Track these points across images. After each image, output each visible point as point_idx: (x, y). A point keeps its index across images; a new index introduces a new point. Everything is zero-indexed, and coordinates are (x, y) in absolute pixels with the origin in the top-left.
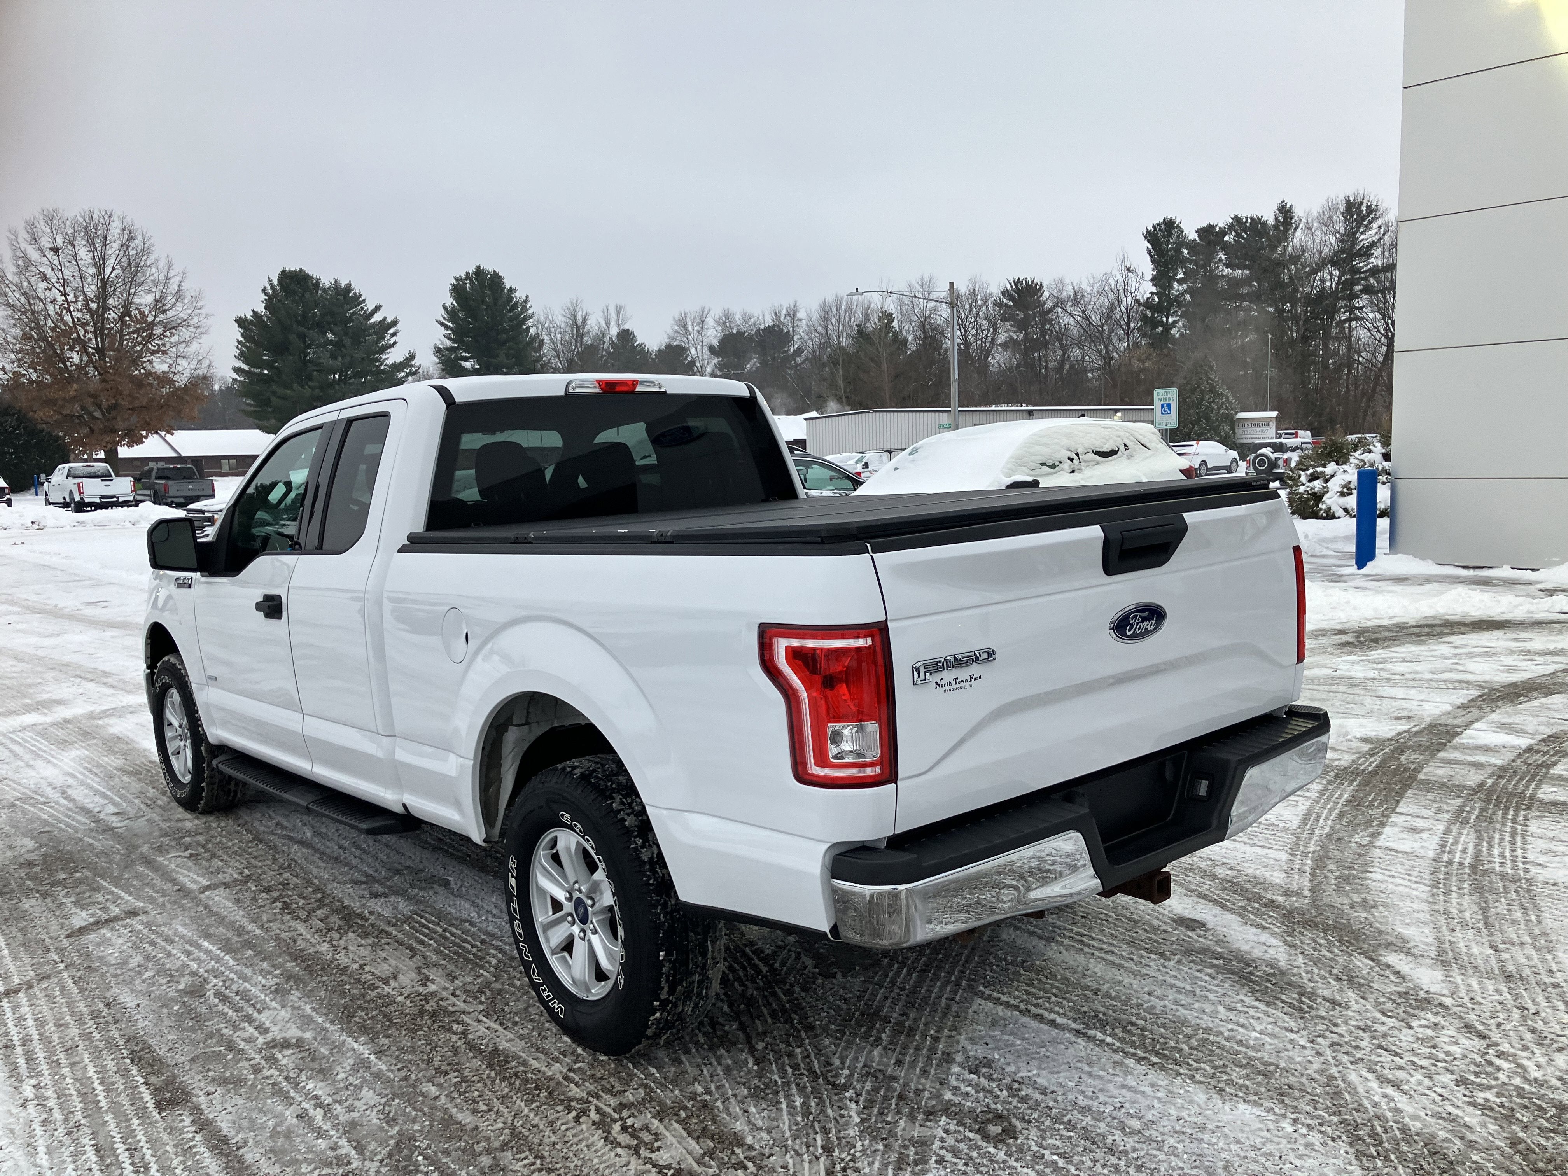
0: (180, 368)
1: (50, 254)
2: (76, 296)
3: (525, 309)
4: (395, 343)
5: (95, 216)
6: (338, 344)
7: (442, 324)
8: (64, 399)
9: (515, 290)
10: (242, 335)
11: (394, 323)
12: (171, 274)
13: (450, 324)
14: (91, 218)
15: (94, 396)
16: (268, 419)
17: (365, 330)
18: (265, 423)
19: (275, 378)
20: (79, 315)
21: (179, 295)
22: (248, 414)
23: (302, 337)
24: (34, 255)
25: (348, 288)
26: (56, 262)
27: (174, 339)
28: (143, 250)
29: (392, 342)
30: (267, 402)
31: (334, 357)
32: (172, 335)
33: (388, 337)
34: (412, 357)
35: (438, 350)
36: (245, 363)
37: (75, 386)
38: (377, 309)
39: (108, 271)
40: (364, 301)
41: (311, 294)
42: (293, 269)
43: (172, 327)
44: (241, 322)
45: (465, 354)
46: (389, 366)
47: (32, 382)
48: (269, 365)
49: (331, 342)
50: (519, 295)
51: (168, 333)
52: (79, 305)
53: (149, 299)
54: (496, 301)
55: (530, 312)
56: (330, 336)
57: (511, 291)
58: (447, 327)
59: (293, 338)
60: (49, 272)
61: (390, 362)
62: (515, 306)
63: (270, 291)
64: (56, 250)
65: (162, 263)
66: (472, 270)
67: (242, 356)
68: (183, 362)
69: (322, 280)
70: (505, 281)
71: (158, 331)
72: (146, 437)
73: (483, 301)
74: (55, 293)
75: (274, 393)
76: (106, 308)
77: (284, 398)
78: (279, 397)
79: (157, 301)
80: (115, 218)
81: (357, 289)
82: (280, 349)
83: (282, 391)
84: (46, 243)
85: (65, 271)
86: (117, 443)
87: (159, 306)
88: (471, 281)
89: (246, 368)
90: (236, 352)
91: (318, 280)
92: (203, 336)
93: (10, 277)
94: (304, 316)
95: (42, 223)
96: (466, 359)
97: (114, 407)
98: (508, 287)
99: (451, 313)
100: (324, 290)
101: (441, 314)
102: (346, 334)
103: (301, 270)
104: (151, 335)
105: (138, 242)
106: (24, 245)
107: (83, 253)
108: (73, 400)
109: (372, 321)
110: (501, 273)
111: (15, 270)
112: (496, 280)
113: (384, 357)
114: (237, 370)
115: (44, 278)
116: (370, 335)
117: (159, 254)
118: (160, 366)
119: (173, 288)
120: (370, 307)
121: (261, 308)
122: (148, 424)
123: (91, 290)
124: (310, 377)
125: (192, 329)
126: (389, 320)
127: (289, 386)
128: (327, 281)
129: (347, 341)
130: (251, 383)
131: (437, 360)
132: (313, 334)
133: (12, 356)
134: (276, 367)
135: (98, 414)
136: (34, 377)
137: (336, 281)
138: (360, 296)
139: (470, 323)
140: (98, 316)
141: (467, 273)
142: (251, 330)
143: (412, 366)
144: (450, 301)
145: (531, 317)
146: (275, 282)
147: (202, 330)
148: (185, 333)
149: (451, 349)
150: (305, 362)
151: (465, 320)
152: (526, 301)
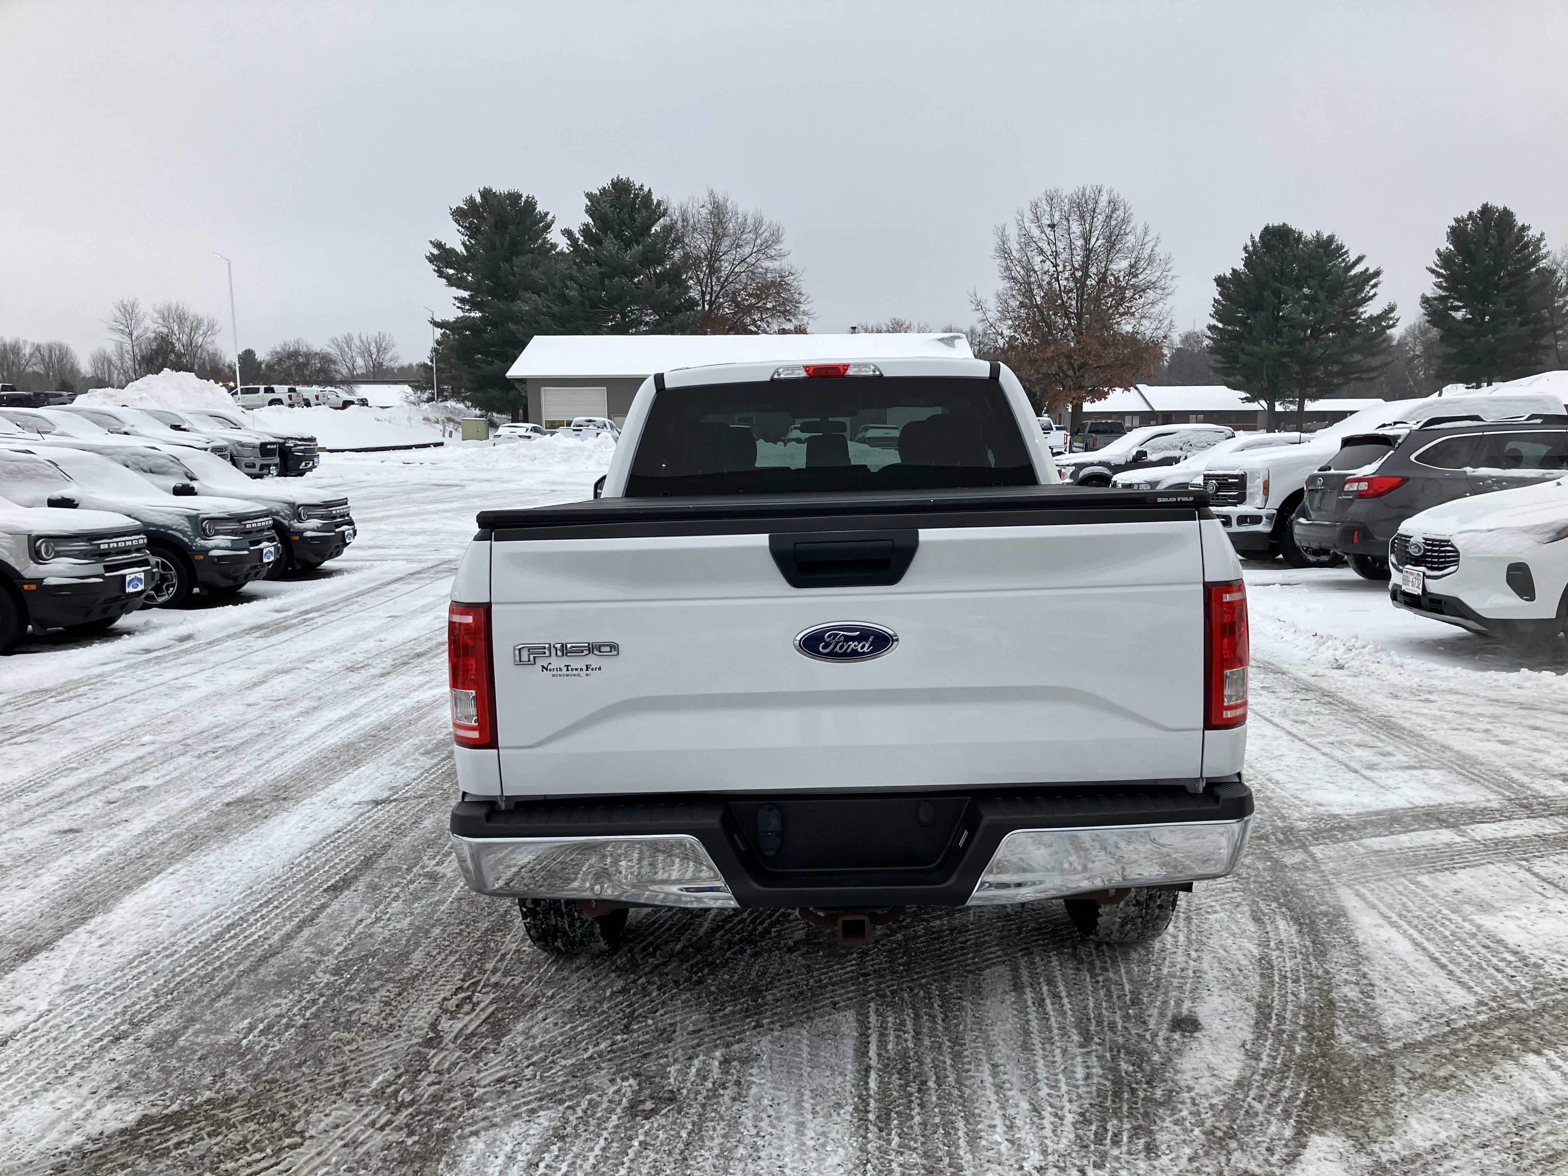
0: (1142, 328)
1: (1048, 230)
2: (1065, 267)
3: (1537, 248)
4: (1375, 295)
5: (1087, 192)
6: (1312, 299)
7: (1433, 271)
8: (1043, 360)
9: (1529, 228)
10: (1220, 294)
11: (1377, 274)
12: (1147, 239)
13: (1442, 271)
14: (1083, 195)
15: (1069, 357)
16: (1234, 375)
17: (1343, 283)
18: (1231, 379)
19: (1246, 335)
20: (1065, 283)
21: (1151, 260)
22: (1216, 370)
23: (1277, 293)
24: (1036, 232)
25: (1331, 239)
26: (1052, 237)
27: (1142, 301)
28: (1123, 220)
29: (1371, 294)
30: (1236, 359)
31: (1306, 311)
32: (1141, 297)
33: (1367, 288)
34: (1392, 309)
35: (1426, 300)
36: (1218, 320)
37: (1052, 348)
38: (1360, 259)
39: (1093, 240)
40: (1346, 252)
41: (1291, 250)
42: (1276, 224)
43: (1140, 290)
44: (1220, 281)
45: (1457, 303)
46: (1364, 320)
47: (1023, 344)
48: (1242, 322)
49: (1306, 297)
50: (1533, 233)
51: (1137, 296)
52: (1067, 274)
53: (1124, 264)
54: (1501, 242)
55: (1544, 251)
56: (1306, 290)
57: (1524, 228)
58: (1438, 275)
59: (1267, 294)
60: (1045, 247)
61: (1366, 316)
62: (1526, 245)
63: (1251, 249)
64: (1052, 226)
65: (1140, 230)
66: (1476, 208)
67: (1218, 314)
68: (1145, 322)
69: (1305, 234)
70: (1517, 218)
71: (1128, 294)
72: (1108, 393)
73: (1486, 244)
74: (1048, 266)
75: (1243, 350)
76: (1086, 275)
77: (1252, 355)
78: (1247, 354)
79: (1132, 266)
80: (1104, 193)
81: (1339, 239)
82: (1254, 306)
83: (1248, 347)
84: (1046, 221)
85: (1058, 243)
86: (1083, 399)
87: (1133, 271)
88: (1474, 221)
89: (1220, 325)
90: (1212, 310)
91: (1300, 234)
92: (1169, 297)
93: (1014, 253)
94: (1282, 273)
95: (1044, 202)
96: (1457, 309)
97: (1083, 366)
98: (1520, 224)
99: (1445, 259)
100: (1306, 244)
101: (1433, 260)
102: (1322, 288)
103: (1284, 225)
104: (1123, 298)
105: (1120, 213)
106: (1027, 224)
107: (1076, 228)
108: (1051, 360)
109: (1353, 273)
110: (1511, 208)
111: (1018, 247)
112: (1506, 216)
113: (1361, 310)
114: (1211, 328)
115: (1041, 252)
116: (1348, 287)
117: (1137, 222)
118: (1126, 327)
119: (1147, 252)
120: (1352, 258)
121: (1240, 266)
122: (1110, 381)
123: (1078, 259)
124: (1279, 334)
125: (1159, 291)
126: (1371, 271)
127: (1258, 344)
128: (1309, 234)
129: (1322, 296)
130: (1222, 339)
131: (1423, 311)
132: (1287, 289)
133: (1010, 322)
134: (1247, 324)
135: (1070, 373)
136: (1026, 341)
137: (1318, 234)
138: (1342, 247)
139: (1467, 268)
140: (1081, 283)
141: (1471, 213)
142: (1229, 288)
143: (1391, 319)
144: (1445, 245)
145: (1544, 258)
146: (1257, 239)
147: (1167, 291)
148: (1151, 295)
149: (1440, 299)
150: (1278, 318)
151: (1462, 265)
152: (1540, 240)
